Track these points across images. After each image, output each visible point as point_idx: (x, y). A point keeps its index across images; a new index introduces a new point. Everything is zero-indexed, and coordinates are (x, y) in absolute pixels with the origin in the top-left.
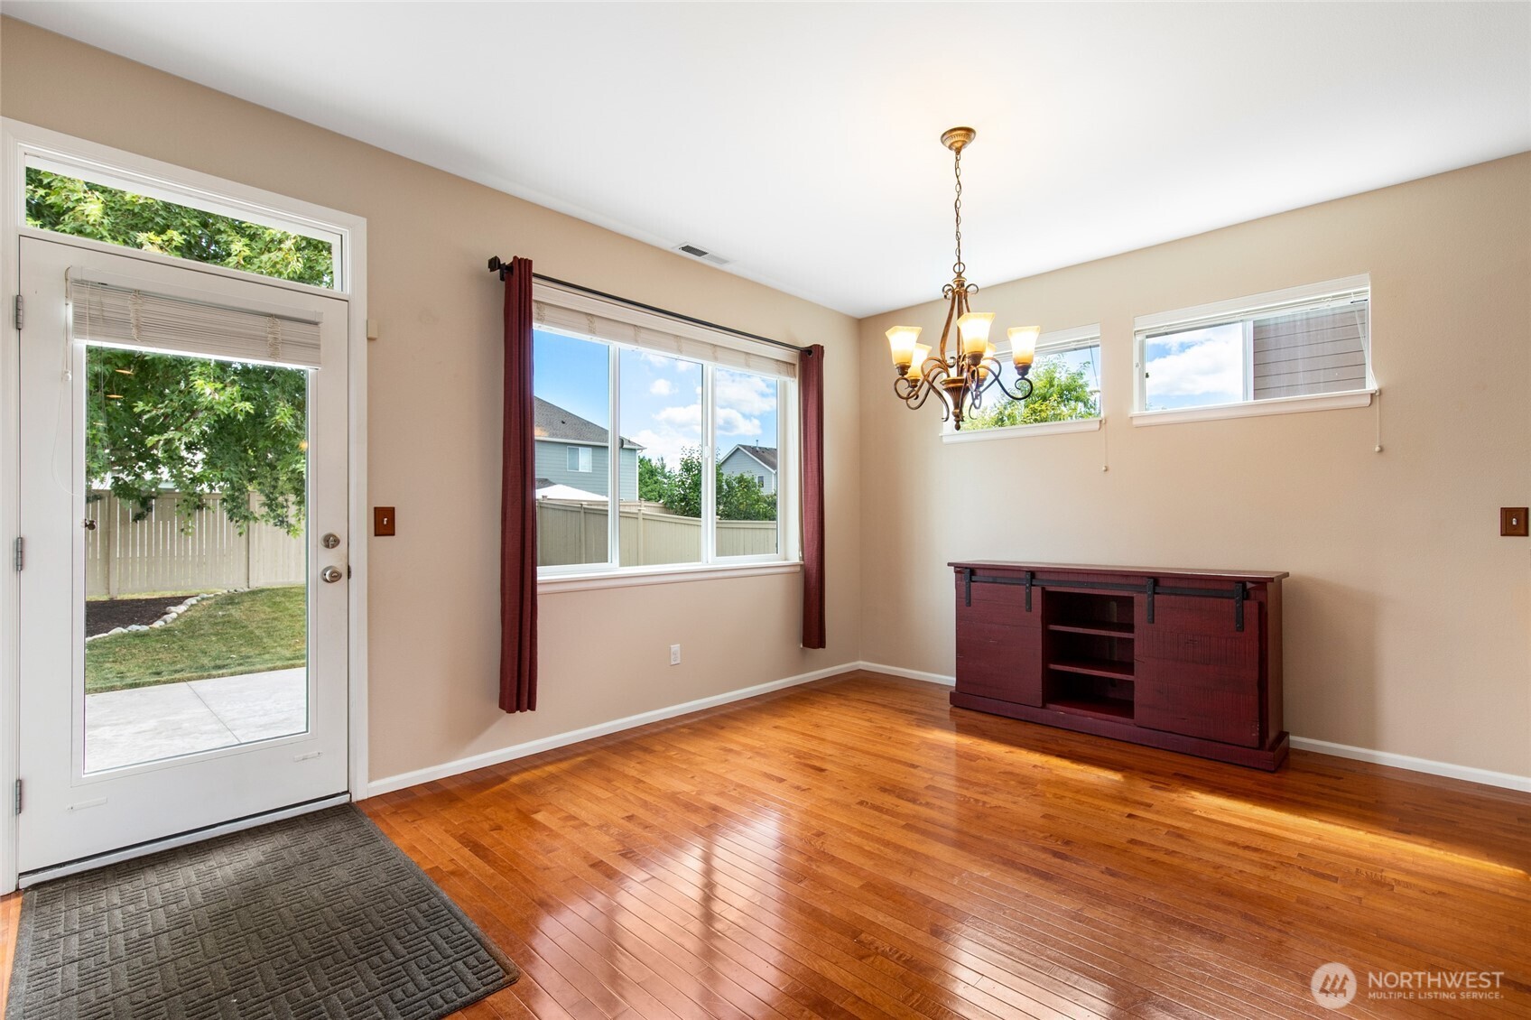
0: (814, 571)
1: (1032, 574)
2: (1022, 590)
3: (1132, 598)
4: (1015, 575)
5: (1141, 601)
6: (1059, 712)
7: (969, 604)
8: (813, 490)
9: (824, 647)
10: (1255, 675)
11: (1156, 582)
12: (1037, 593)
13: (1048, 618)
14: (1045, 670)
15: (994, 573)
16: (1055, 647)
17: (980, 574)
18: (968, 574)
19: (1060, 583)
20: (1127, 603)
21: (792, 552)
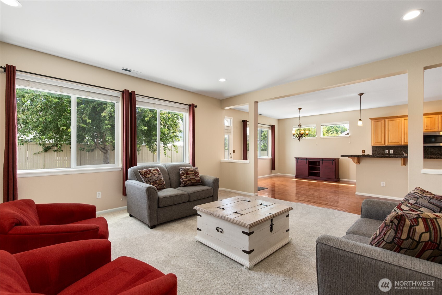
0: (274, 159)
1: (307, 159)
2: (305, 161)
3: (320, 161)
4: (304, 159)
5: (321, 162)
6: (310, 177)
7: (298, 163)
8: (274, 147)
9: (275, 170)
10: (334, 170)
11: (323, 159)
12: (307, 161)
13: (309, 165)
14: (309, 172)
15: (302, 159)
16: (310, 168)
17: (299, 159)
18: (297, 159)
19: (311, 160)
20: (319, 162)
21: (270, 156)
